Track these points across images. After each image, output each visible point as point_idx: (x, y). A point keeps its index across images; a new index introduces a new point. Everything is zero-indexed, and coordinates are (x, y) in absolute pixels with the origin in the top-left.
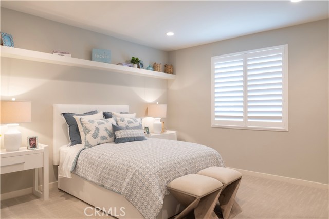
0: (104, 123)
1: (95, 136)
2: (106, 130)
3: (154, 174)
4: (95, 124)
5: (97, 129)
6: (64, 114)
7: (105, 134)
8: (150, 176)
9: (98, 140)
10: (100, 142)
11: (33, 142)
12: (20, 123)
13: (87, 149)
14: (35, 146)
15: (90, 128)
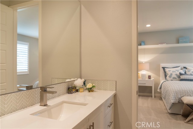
0: (175, 72)
1: (170, 77)
2: (176, 75)
3: (173, 92)
4: (171, 72)
5: (172, 74)
6: (163, 67)
7: (175, 76)
8: (171, 92)
9: (172, 78)
10: (172, 79)
11: (149, 77)
12: (146, 70)
13: (166, 82)
14: (150, 78)
15: (168, 73)
